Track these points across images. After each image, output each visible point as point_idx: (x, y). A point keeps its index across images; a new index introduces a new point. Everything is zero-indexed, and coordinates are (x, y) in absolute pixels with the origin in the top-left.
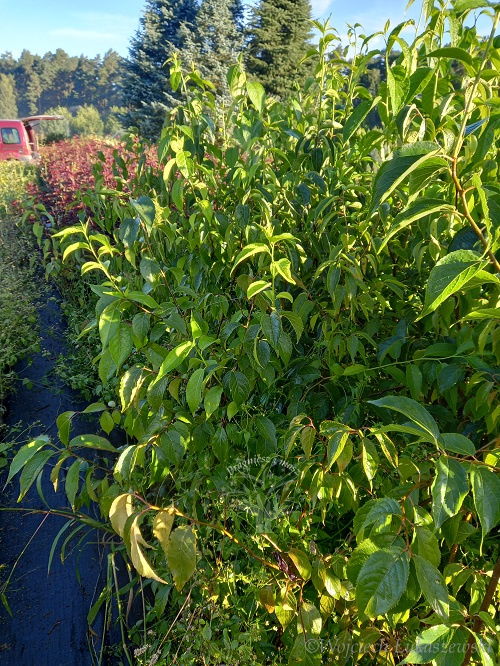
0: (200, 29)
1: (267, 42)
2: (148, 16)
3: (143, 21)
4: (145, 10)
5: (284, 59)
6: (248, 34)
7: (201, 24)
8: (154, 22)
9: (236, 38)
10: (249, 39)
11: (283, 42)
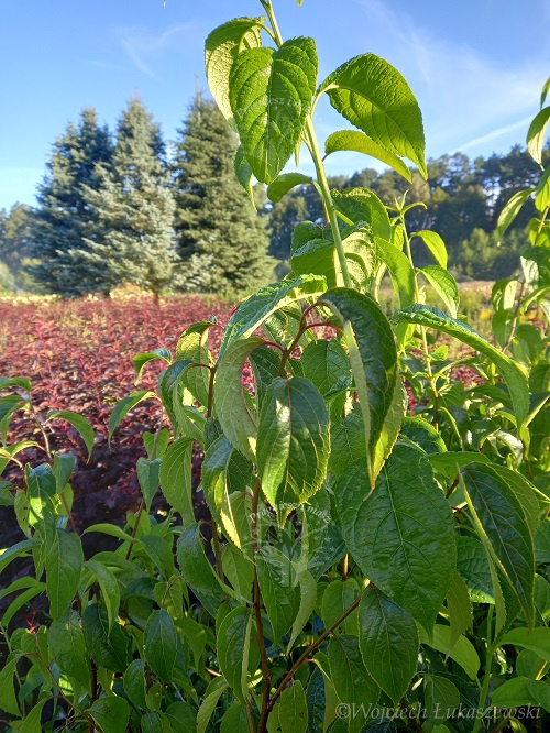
0: (118, 169)
1: (197, 175)
2: (56, 159)
3: (50, 166)
4: (51, 153)
5: (218, 191)
6: (174, 169)
7: (118, 164)
8: (63, 165)
9: (161, 174)
10: (177, 175)
11: (214, 175)
